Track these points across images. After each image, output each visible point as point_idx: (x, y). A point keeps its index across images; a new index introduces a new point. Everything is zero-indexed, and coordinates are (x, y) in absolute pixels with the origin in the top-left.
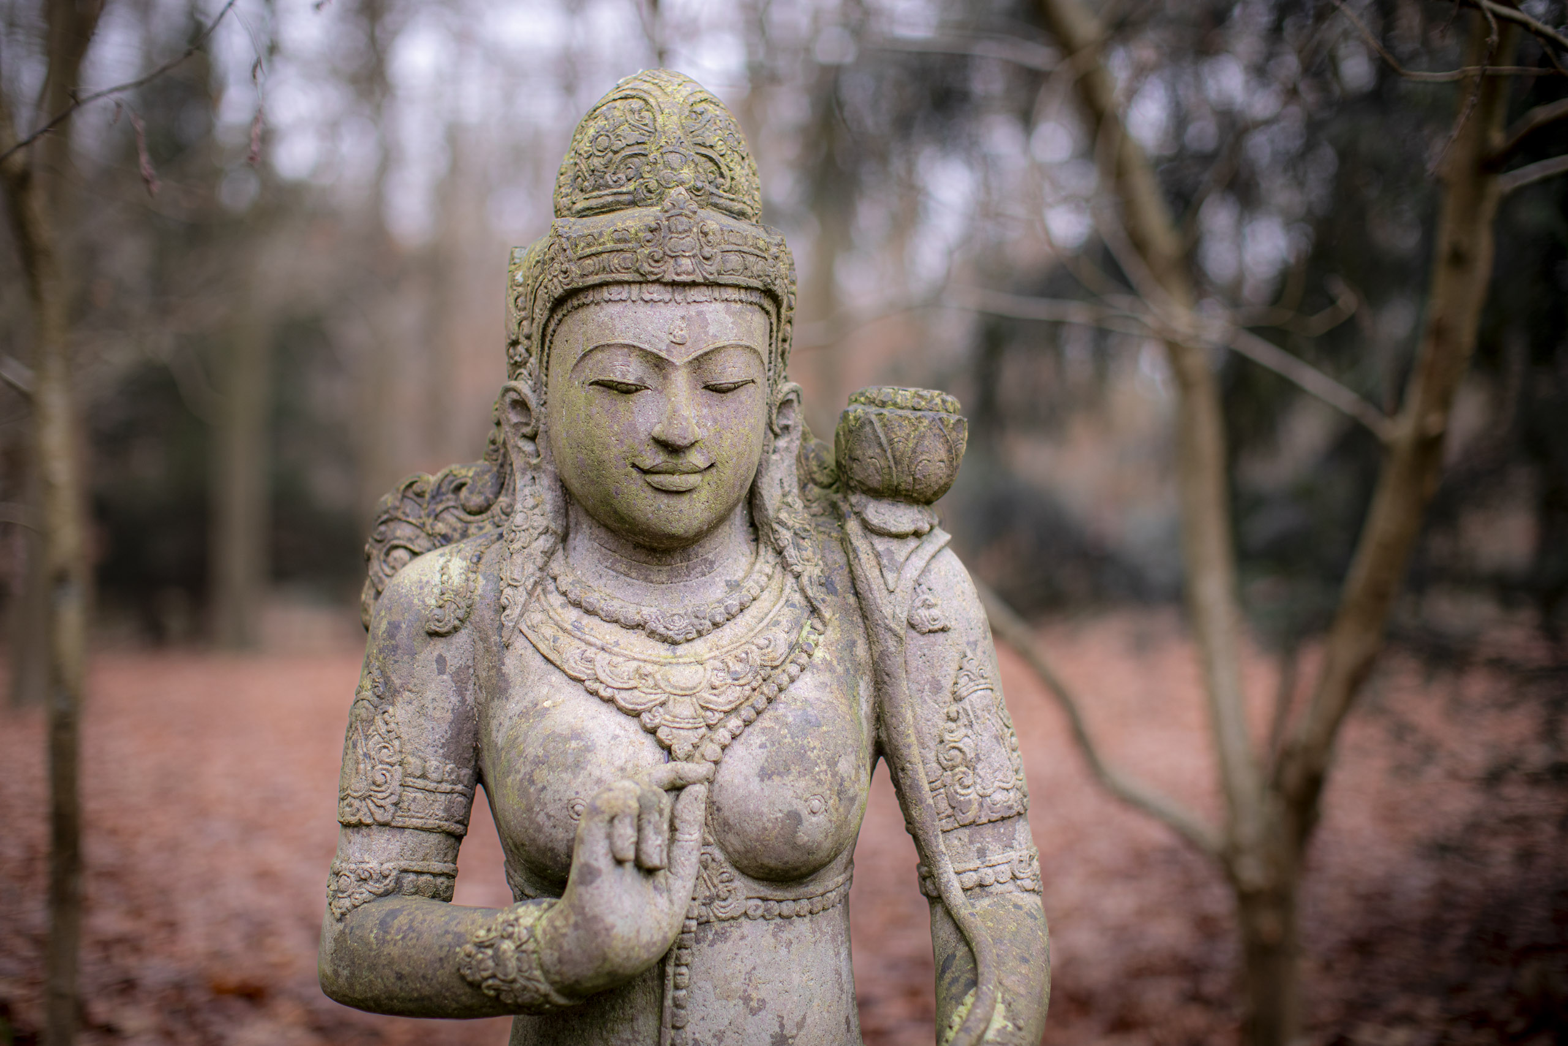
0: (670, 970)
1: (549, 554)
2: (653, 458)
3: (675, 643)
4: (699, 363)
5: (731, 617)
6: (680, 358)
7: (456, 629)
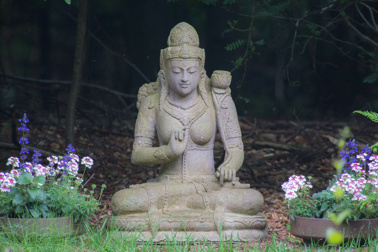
0: (184, 157)
1: (167, 96)
2: (181, 83)
3: (185, 109)
4: (188, 69)
5: (193, 106)
6: (185, 69)
7: (153, 107)
